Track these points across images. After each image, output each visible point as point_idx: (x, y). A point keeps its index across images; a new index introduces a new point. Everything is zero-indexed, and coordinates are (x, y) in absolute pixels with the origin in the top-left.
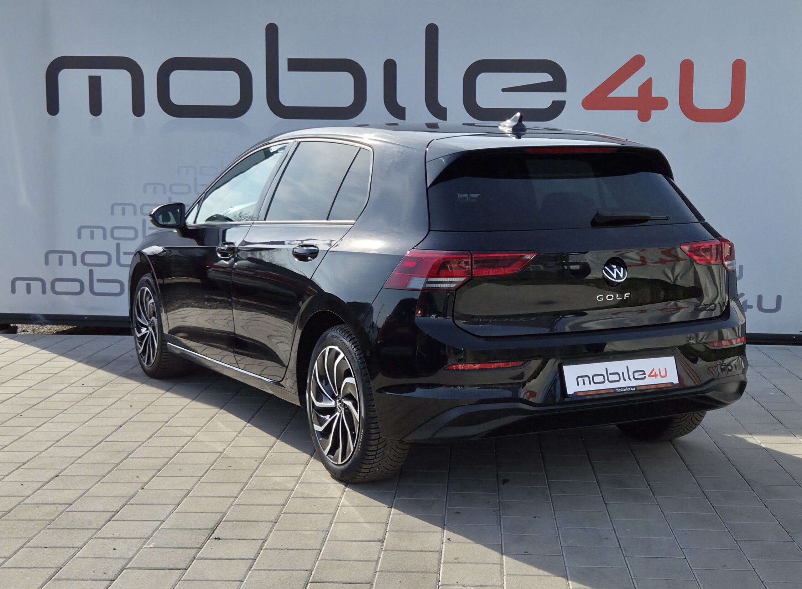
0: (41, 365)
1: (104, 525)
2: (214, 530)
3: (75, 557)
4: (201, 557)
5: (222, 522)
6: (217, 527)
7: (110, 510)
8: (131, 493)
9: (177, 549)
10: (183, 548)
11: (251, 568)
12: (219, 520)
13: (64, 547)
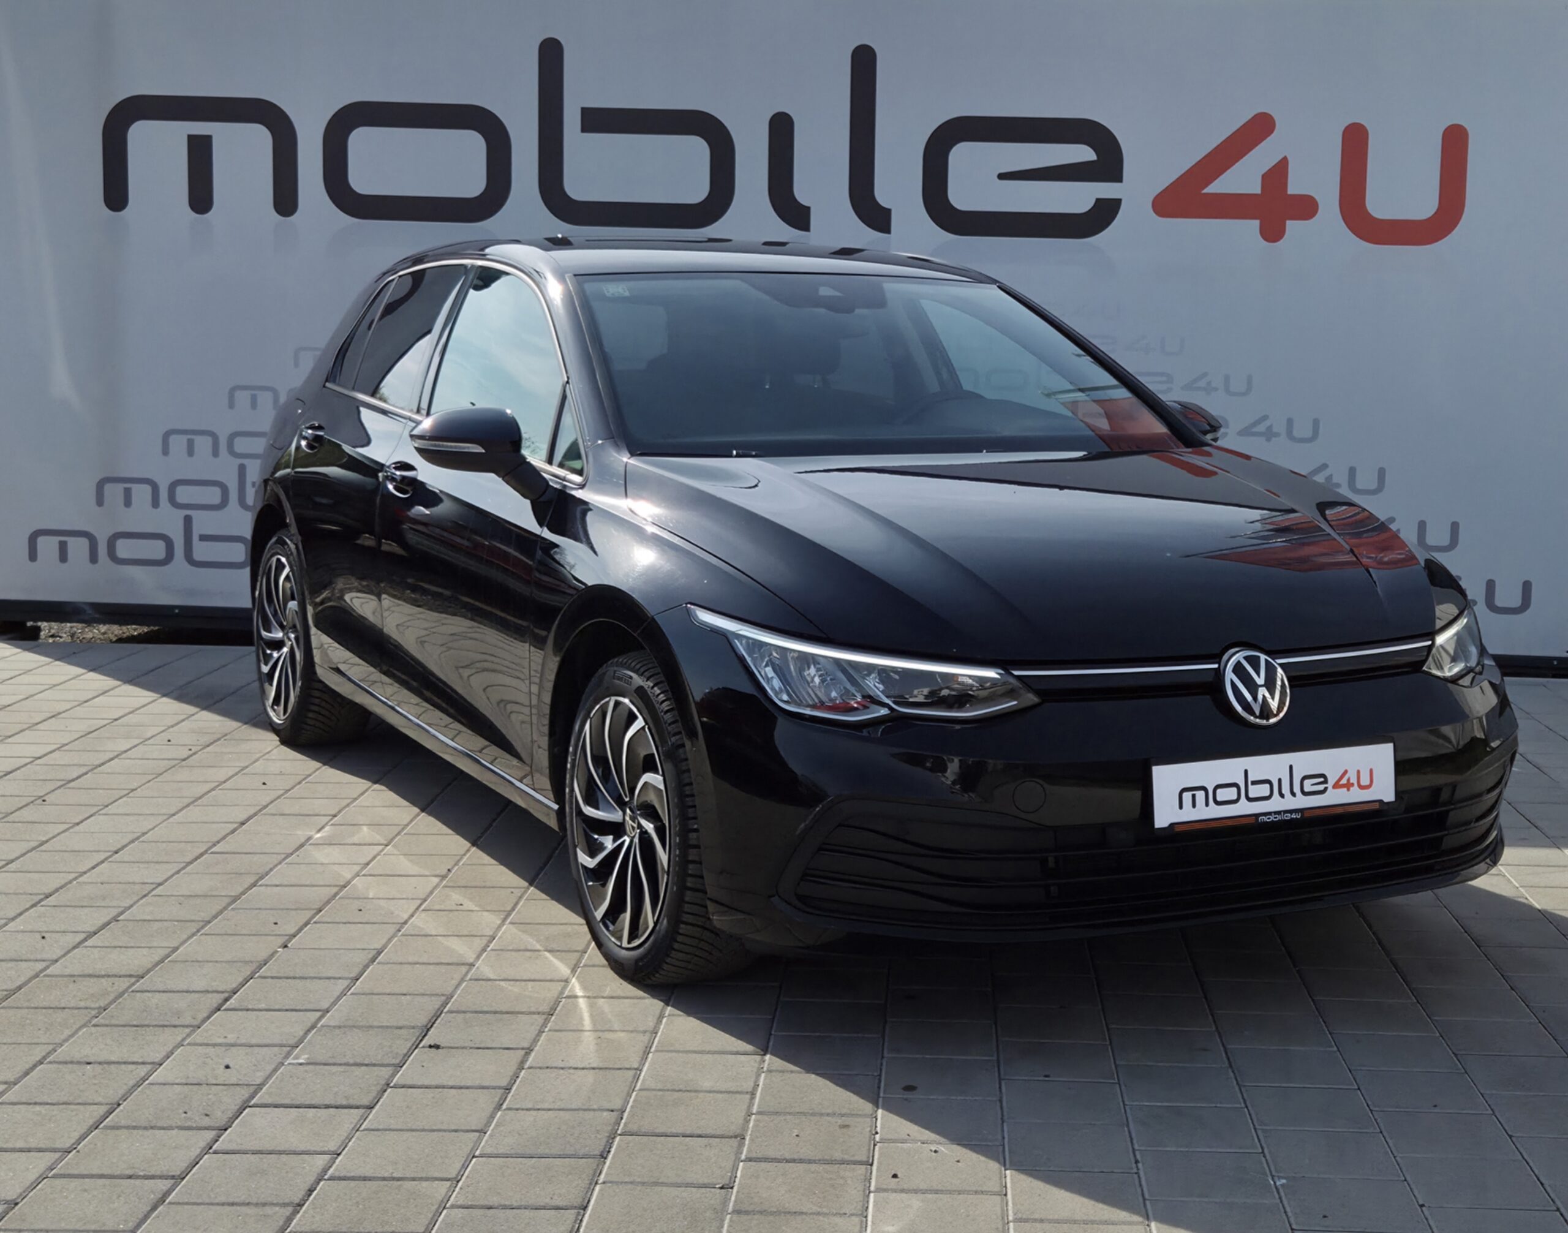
0: (86, 702)
1: (209, 1017)
2: (428, 1030)
3: (147, 1082)
4: (402, 1082)
5: (443, 1015)
6: (434, 1023)
7: (220, 989)
8: (263, 955)
9: (353, 1068)
10: (367, 1065)
11: (502, 1105)
12: (439, 1009)
13: (125, 1063)
